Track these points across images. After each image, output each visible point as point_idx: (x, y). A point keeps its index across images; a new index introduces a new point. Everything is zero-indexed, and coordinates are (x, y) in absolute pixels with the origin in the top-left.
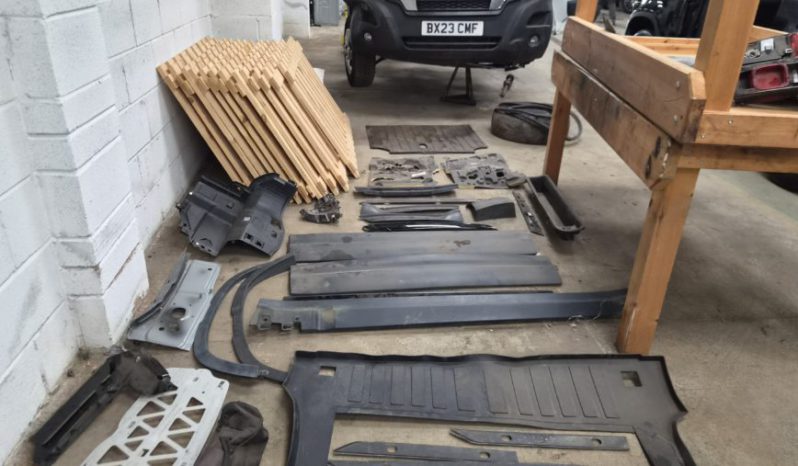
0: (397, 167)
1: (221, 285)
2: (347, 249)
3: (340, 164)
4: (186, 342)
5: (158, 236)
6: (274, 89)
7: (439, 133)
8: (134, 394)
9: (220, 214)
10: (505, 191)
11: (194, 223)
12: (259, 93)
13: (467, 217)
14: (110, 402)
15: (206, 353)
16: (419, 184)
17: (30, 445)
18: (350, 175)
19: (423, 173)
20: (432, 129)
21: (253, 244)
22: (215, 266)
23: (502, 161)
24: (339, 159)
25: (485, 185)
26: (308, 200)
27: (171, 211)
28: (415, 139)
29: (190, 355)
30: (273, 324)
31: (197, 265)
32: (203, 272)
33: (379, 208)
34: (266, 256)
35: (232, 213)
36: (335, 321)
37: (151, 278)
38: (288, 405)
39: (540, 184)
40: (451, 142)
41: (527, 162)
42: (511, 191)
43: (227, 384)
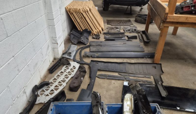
0: (113, 28)
1: (77, 49)
2: (101, 44)
3: (100, 28)
4: (72, 58)
5: (65, 40)
6: (87, 12)
7: (123, 21)
8: (64, 65)
9: (77, 37)
10: (136, 34)
11: (72, 38)
12: (84, 13)
13: (126, 38)
14: (60, 66)
15: (75, 60)
16: (117, 32)
17: (48, 71)
18: (102, 30)
19: (118, 30)
20: (121, 20)
21: (83, 42)
22: (76, 46)
23: (136, 27)
24: (100, 26)
25: (132, 32)
26: (94, 35)
27: (67, 36)
28: (117, 22)
29: (73, 60)
30: (87, 56)
31: (73, 46)
32: (74, 47)
33: (108, 37)
34: (86, 45)
35: (79, 36)
36: (98, 56)
37: (65, 48)
38: (90, 68)
39: (143, 32)
40: (125, 23)
41: (141, 27)
42: (137, 34)
43: (79, 64)
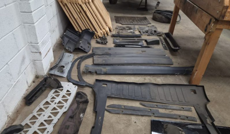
0: (124, 29)
1: (74, 60)
2: (110, 52)
3: (107, 27)
4: (65, 75)
5: (56, 46)
6: (89, 3)
7: (137, 19)
8: (51, 88)
9: (73, 40)
10: (156, 37)
11: (66, 42)
12: (84, 4)
13: (145, 44)
14: (45, 90)
15: (71, 78)
16: (131, 34)
17: (24, 100)
18: (110, 31)
19: (132, 31)
20: (135, 17)
21: (83, 49)
22: (72, 55)
23: (156, 28)
24: (107, 25)
25: (150, 35)
26: (98, 37)
27: (59, 39)
28: (129, 20)
29: (66, 79)
30: (89, 72)
31: (67, 54)
32: (69, 56)
33: (119, 41)
34: (86, 53)
35: (76, 40)
36: (107, 72)
37: (54, 58)
38: (94, 93)
39: (167, 35)
40: (140, 22)
41: (163, 28)
42: (158, 37)
43: (77, 87)
